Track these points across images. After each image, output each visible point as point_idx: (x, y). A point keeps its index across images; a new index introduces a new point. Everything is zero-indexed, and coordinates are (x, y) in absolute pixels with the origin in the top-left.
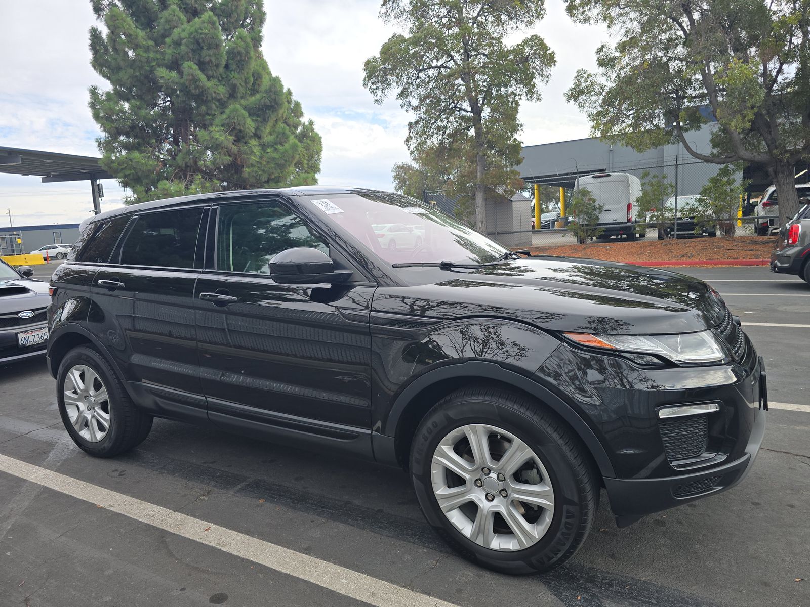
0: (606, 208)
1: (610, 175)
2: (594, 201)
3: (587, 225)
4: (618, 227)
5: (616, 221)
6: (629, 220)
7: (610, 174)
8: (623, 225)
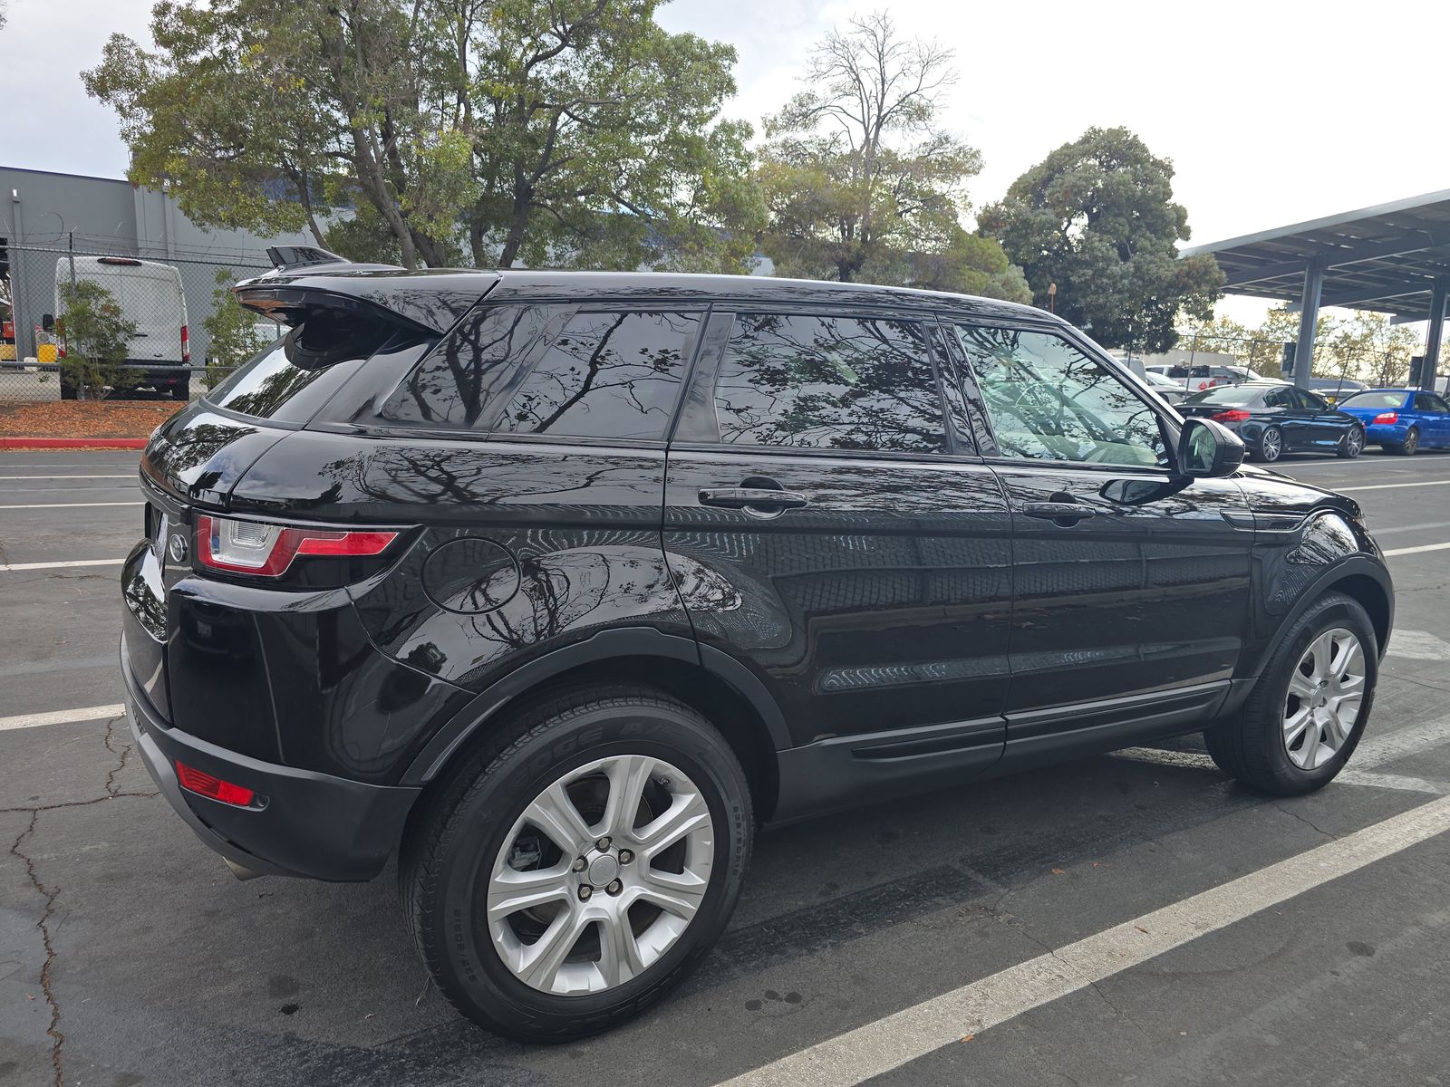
0: (139, 330)
1: (140, 264)
2: (116, 311)
3: (101, 361)
4: (166, 370)
5: (163, 359)
6: (186, 359)
7: (139, 261)
8: (171, 367)
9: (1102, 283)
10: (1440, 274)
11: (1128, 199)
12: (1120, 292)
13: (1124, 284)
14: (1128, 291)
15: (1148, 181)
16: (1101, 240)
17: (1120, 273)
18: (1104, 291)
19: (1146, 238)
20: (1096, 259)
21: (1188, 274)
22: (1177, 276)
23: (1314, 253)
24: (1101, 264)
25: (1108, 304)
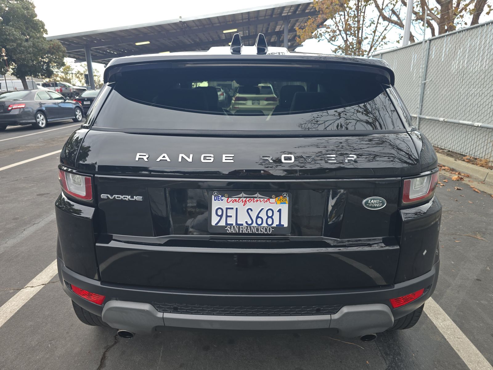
9: (22, 49)
10: (119, 52)
11: (22, 15)
12: (30, 53)
13: (31, 50)
14: (32, 53)
15: (27, 9)
16: (15, 31)
17: (28, 45)
18: (23, 53)
19: (33, 32)
20: (16, 39)
21: (53, 48)
22: (49, 48)
23: (85, 43)
24: (19, 41)
25: (26, 58)
